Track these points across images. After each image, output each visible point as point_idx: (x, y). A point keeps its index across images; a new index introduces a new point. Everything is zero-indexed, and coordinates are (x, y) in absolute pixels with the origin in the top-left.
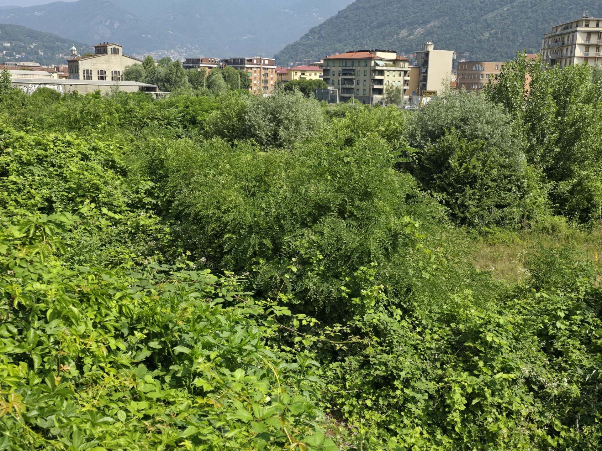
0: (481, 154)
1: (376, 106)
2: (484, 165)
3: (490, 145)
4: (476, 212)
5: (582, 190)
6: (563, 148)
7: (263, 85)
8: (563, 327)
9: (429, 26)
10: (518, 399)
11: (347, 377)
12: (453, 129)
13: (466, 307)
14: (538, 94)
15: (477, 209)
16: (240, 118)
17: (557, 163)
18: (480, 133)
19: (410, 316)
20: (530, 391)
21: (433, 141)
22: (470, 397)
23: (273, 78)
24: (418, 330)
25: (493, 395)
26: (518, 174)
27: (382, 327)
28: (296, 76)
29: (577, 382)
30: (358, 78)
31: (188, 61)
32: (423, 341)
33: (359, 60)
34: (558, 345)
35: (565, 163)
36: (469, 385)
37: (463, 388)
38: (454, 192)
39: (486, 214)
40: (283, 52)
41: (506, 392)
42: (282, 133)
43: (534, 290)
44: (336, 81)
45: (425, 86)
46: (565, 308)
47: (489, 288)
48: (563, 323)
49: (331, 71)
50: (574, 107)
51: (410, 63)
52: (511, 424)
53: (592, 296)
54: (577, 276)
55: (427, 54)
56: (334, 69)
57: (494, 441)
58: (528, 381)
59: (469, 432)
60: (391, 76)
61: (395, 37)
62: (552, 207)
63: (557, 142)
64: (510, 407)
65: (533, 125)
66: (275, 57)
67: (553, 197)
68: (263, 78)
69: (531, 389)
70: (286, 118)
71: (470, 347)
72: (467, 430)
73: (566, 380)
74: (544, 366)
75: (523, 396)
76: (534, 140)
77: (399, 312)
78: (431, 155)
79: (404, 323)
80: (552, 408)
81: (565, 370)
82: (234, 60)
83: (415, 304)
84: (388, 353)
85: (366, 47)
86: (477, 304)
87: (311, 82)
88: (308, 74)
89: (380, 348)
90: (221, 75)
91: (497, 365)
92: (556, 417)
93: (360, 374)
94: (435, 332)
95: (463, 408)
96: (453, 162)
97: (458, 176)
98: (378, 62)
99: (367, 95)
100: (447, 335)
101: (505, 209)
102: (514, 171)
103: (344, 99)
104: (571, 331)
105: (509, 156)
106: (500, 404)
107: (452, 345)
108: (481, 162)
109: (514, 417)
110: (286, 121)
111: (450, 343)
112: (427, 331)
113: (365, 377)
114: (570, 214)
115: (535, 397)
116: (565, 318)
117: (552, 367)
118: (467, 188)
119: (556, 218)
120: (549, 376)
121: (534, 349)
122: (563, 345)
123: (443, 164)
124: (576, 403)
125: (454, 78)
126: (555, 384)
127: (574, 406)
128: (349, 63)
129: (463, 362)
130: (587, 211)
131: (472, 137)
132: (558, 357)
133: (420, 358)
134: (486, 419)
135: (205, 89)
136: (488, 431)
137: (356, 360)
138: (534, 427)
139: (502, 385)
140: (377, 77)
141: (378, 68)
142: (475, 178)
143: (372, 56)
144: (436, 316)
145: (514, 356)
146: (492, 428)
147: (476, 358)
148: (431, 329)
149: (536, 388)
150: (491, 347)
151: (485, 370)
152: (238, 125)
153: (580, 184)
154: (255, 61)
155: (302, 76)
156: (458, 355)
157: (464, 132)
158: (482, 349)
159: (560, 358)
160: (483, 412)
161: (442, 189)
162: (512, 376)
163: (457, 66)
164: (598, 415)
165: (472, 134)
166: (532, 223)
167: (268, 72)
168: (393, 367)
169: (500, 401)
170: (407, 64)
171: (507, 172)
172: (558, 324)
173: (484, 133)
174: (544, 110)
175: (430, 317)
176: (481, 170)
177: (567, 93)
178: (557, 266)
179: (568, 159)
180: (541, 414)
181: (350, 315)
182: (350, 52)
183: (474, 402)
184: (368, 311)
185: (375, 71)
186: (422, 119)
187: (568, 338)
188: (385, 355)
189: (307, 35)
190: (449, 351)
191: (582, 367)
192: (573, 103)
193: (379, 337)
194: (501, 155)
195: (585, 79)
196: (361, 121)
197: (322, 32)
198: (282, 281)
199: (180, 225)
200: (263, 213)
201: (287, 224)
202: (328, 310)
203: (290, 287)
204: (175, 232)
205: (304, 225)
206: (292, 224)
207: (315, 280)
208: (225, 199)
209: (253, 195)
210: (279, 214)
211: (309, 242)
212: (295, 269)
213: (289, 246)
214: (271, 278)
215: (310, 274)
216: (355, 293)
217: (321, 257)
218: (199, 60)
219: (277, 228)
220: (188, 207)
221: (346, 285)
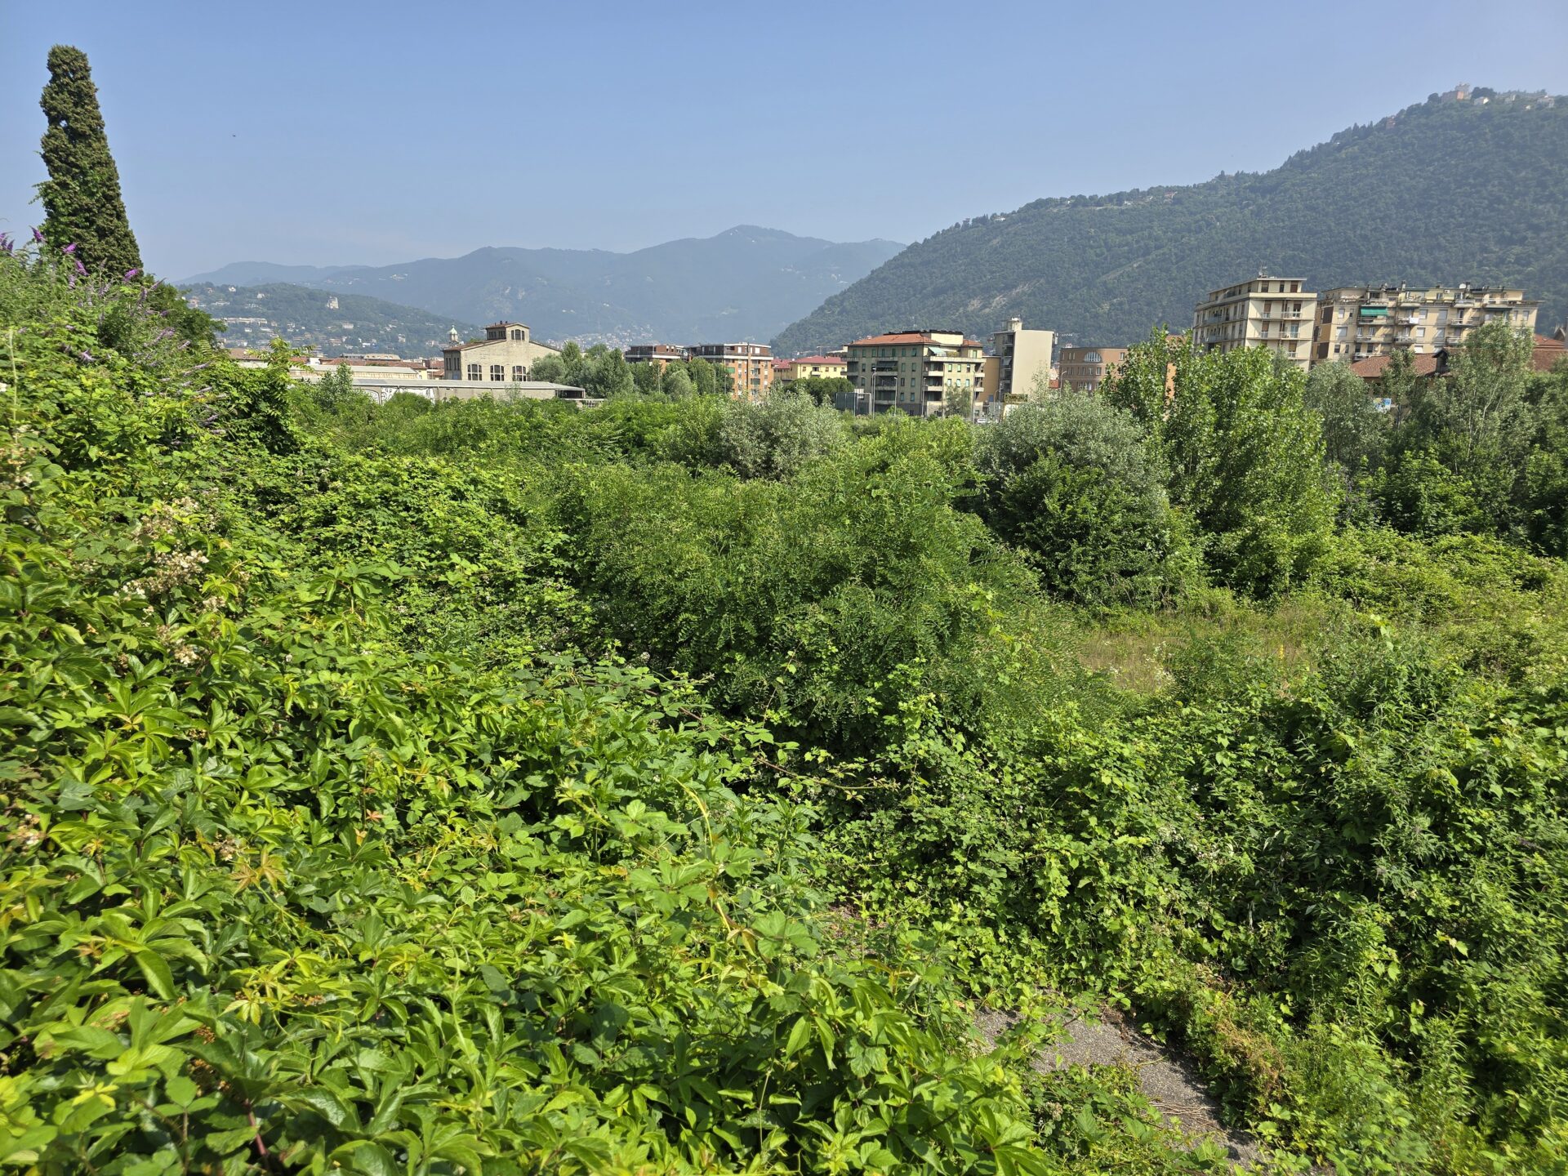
0: (1096, 489)
1: (931, 419)
2: (1100, 506)
3: (1110, 475)
4: (1088, 583)
5: (1259, 547)
6: (1227, 480)
7: (752, 386)
8: (1227, 762)
9: (1014, 292)
10: (1154, 879)
11: (876, 844)
12: (1051, 450)
13: (1070, 730)
14: (1186, 393)
15: (1089, 578)
16: (713, 435)
17: (1217, 504)
18: (1094, 456)
19: (979, 745)
20: (1173, 866)
21: (1020, 470)
22: (1074, 876)
23: (767, 374)
24: (992, 766)
25: (1112, 871)
26: (1155, 521)
27: (933, 762)
28: (804, 373)
29: (1250, 850)
30: (903, 375)
31: (634, 350)
32: (999, 785)
33: (904, 346)
34: (1218, 792)
35: (1230, 504)
36: (1074, 856)
37: (1064, 860)
38: (1053, 551)
39: (1104, 585)
40: (784, 335)
41: (1134, 867)
42: (779, 458)
43: (1180, 703)
44: (868, 380)
45: (1008, 387)
46: (1229, 731)
47: (1108, 699)
48: (1226, 756)
49: (860, 365)
50: (1245, 415)
51: (985, 352)
52: (1142, 919)
53: (1274, 712)
54: (1250, 681)
55: (1012, 336)
56: (864, 360)
57: (1114, 947)
58: (1170, 850)
59: (1075, 933)
60: (955, 371)
61: (961, 310)
62: (1210, 575)
63: (1217, 471)
64: (1140, 891)
65: (1180, 444)
66: (772, 343)
67: (1213, 558)
68: (752, 376)
69: (1175, 863)
70: (786, 436)
71: (1075, 794)
72: (1071, 929)
73: (1231, 847)
74: (1197, 826)
75: (1162, 873)
76: (1181, 467)
77: (961, 738)
78: (1016, 492)
79: (969, 756)
80: (1209, 894)
81: (1230, 831)
82: (707, 347)
83: (988, 725)
84: (942, 805)
85: (915, 327)
86: (1089, 726)
87: (828, 382)
88: (822, 369)
89: (929, 796)
90: (685, 372)
91: (1120, 823)
92: (1216, 908)
93: (896, 840)
94: (1019, 771)
95: (1064, 893)
96: (1051, 503)
97: (1059, 525)
98: (934, 350)
99: (917, 402)
100: (1039, 776)
101: (1135, 577)
102: (1150, 516)
103: (881, 409)
104: (1240, 768)
105: (1141, 492)
106: (1125, 887)
107: (1047, 792)
108: (1096, 502)
109: (1147, 907)
110: (785, 441)
111: (1044, 789)
112: (1007, 769)
113: (905, 845)
114: (1239, 586)
115: (1182, 876)
116: (1230, 748)
117: (1210, 827)
118: (1074, 544)
119: (1217, 591)
120: (1204, 840)
121: (1180, 797)
122: (1227, 791)
123: (1034, 506)
124: (1248, 885)
125: (1054, 375)
126: (1215, 854)
127: (1244, 889)
128: (889, 352)
129: (1065, 819)
130: (1267, 579)
131: (1080, 464)
132: (1218, 811)
133: (994, 813)
134: (1102, 911)
135: (660, 393)
136: (1104, 930)
137: (891, 817)
138: (1180, 924)
139: (1127, 856)
140: (932, 373)
141: (933, 359)
142: (1086, 527)
143: (925, 339)
144: (1020, 745)
145: (1147, 808)
146: (1112, 925)
147: (1085, 812)
148: (1013, 767)
149: (1182, 860)
150: (1109, 794)
151: (1099, 831)
152: (709, 446)
153: (1254, 537)
154: (740, 350)
155: (814, 373)
156: (1057, 808)
157: (1068, 454)
158: (1095, 797)
159: (1223, 813)
160: (1096, 899)
161: (1035, 547)
162: (1143, 840)
163: (1060, 356)
164: (1283, 903)
165: (1081, 458)
166: (1178, 599)
167: (760, 366)
168: (951, 827)
169: (1124, 882)
171: (1137, 518)
172: (1219, 758)
173: (1100, 456)
174: (1196, 420)
175: (1011, 747)
176: (1096, 515)
177: (1234, 392)
178: (1217, 664)
179: (1236, 497)
180: (1192, 902)
181: (881, 744)
182: (891, 334)
183: (1082, 883)
184: (911, 737)
185: (928, 363)
186: (1001, 435)
187: (1236, 779)
188: (937, 808)
189: (822, 309)
190: (1042, 800)
191: (1257, 826)
192: (1242, 408)
193: (928, 780)
194: (1128, 491)
195: (1261, 369)
196: (905, 439)
197: (846, 304)
198: (771, 689)
199: (608, 601)
200: (741, 579)
201: (779, 596)
202: (846, 736)
203: (784, 697)
204: (600, 612)
205: (808, 598)
206: (787, 596)
207: (824, 687)
208: (680, 558)
209: (726, 551)
210: (766, 581)
211: (815, 624)
212: (792, 669)
213: (782, 632)
214: (753, 684)
215: (816, 677)
216: (890, 707)
217: (835, 650)
218: (650, 348)
219: (763, 602)
220: (622, 571)
221: (875, 695)
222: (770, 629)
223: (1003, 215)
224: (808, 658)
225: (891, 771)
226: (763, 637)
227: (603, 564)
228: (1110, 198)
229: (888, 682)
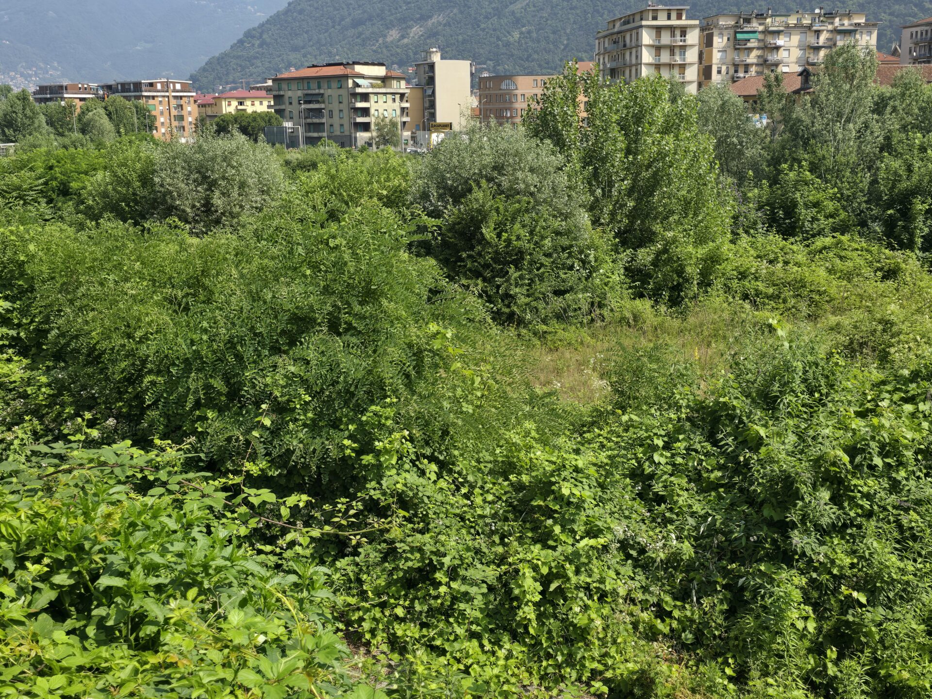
0: (527, 218)
1: (363, 150)
2: (531, 233)
3: (538, 203)
4: (526, 304)
5: (670, 259)
6: (639, 200)
7: (175, 123)
8: (663, 461)
9: (430, 23)
10: (612, 573)
11: (364, 577)
12: (483, 183)
13: (528, 448)
14: (598, 123)
15: (528, 300)
16: (145, 180)
17: (632, 223)
18: (522, 186)
19: (450, 472)
20: (626, 560)
21: (456, 202)
22: (545, 581)
23: (191, 113)
24: (464, 490)
25: (577, 572)
26: (581, 243)
27: (411, 494)
28: (229, 108)
29: (688, 537)
30: (330, 107)
31: (43, 89)
32: (471, 506)
33: (328, 78)
34: (658, 488)
35: (643, 222)
36: (544, 563)
37: (535, 568)
38: (493, 277)
39: (541, 305)
40: (204, 69)
41: (596, 566)
42: (218, 201)
43: (620, 412)
44: (295, 113)
45: (433, 115)
46: (663, 433)
47: (558, 416)
48: (662, 455)
49: (286, 97)
50: (650, 141)
51: (408, 82)
52: (606, 611)
53: (697, 411)
54: (675, 386)
55: (432, 66)
56: (290, 94)
57: (584, 639)
58: (624, 545)
59: (549, 632)
60: (381, 102)
61: (381, 40)
62: (630, 288)
63: (630, 192)
64: (602, 586)
65: (596, 169)
66: (192, 78)
67: (633, 273)
68: (174, 112)
69: (628, 556)
70: (224, 178)
71: (539, 506)
72: (546, 629)
73: (673, 536)
74: (643, 521)
75: (618, 567)
76: (599, 191)
77: (434, 467)
78: (454, 224)
79: (442, 484)
80: (658, 580)
81: (671, 521)
82: (123, 85)
83: (456, 453)
84: (422, 532)
85: (338, 59)
86: (544, 442)
87: (255, 116)
88: (248, 103)
89: (410, 526)
90: (102, 111)
91: (580, 528)
92: (664, 591)
93: (384, 570)
94: (488, 491)
95: (538, 598)
96: (488, 232)
97: (497, 252)
98: (357, 80)
99: (347, 133)
100: (506, 493)
101: (567, 296)
102: (575, 239)
103: (312, 141)
104: (674, 465)
105: (566, 217)
106: (588, 584)
107: (514, 507)
108: (528, 229)
109: (609, 600)
110: (222, 183)
111: (510, 505)
112: (477, 491)
113: (391, 574)
114: (656, 295)
115: (635, 567)
116: (664, 448)
117: (654, 520)
118: (512, 270)
119: (638, 302)
120: (651, 533)
121: (627, 497)
122: (665, 487)
123: (473, 235)
124: (690, 567)
125: (474, 102)
126: (660, 544)
127: (687, 572)
128: (314, 85)
129: (532, 530)
130: (678, 288)
131: (511, 194)
132: (659, 505)
133: (469, 533)
134: (571, 609)
135: (76, 135)
136: (575, 626)
137: (376, 550)
138: (636, 610)
139: (589, 557)
140: (360, 105)
141: (359, 90)
142: (521, 253)
143: (348, 71)
144: (487, 467)
145: (602, 511)
146: (581, 620)
147: (550, 522)
148: (482, 488)
149: (634, 553)
150: (569, 503)
151: (563, 537)
152: (142, 192)
153: (665, 251)
154: (159, 86)
155: (240, 107)
156: (524, 521)
157: (499, 185)
158: (557, 507)
159: (663, 506)
160: (565, 600)
161: (477, 274)
162: (602, 540)
163: (478, 84)
164: (720, 580)
165: (511, 188)
166: (606, 312)
167: (182, 102)
168: (432, 552)
169: (588, 580)
170: (403, 83)
171: (565, 241)
172: (657, 458)
173: (527, 186)
174: (608, 147)
175: (479, 470)
176: (529, 242)
177: (638, 119)
178: (647, 374)
179: (647, 216)
180: (645, 589)
181: (360, 483)
182: (314, 66)
183: (553, 587)
184: (388, 473)
185: (354, 95)
186: (436, 170)
187: (671, 475)
188: (419, 536)
189: (241, 42)
190: (511, 516)
191: (693, 514)
193: (406, 509)
194: (554, 216)
195: (660, 98)
196: (344, 176)
197: (265, 36)
198: (248, 443)
199: (63, 369)
200: (205, 337)
201: (248, 352)
202: (325, 479)
203: (261, 450)
204: (56, 380)
205: (276, 350)
206: (256, 350)
207: (301, 435)
208: (139, 320)
209: (187, 309)
210: (232, 337)
211: (286, 376)
212: (267, 422)
213: (254, 386)
214: (229, 440)
215: (291, 426)
216: (366, 447)
217: (308, 398)
218: (61, 87)
219: (231, 359)
220: (76, 337)
221: (349, 438)
222: (241, 384)
224: (281, 409)
225: (374, 507)
226: (234, 392)
227: (55, 332)
229: (361, 424)
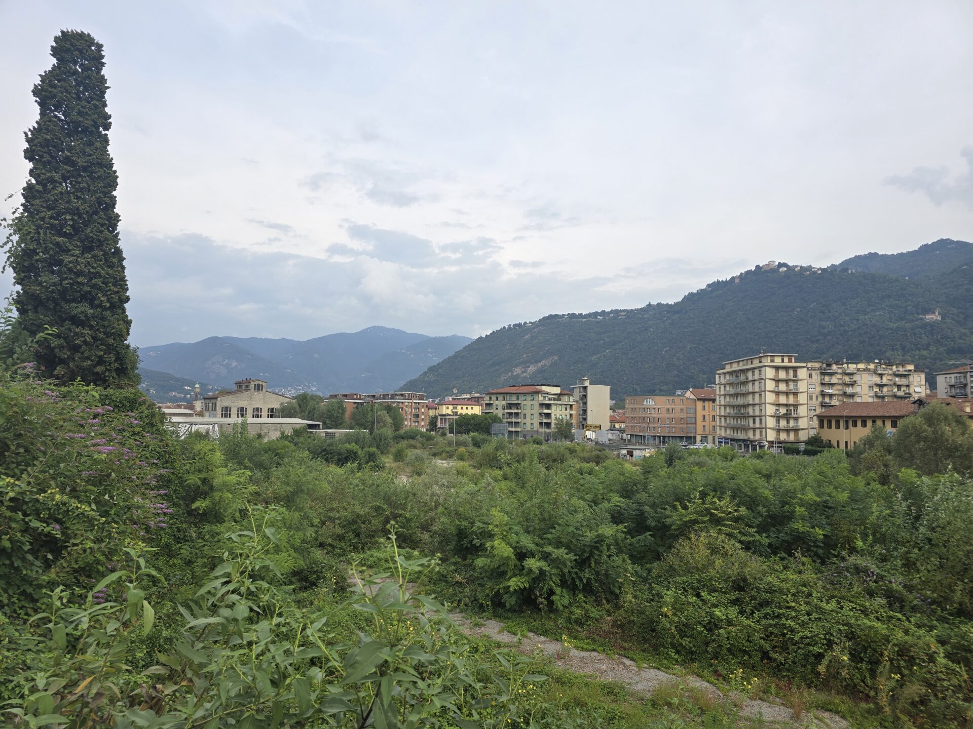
30: (525, 412)
33: (525, 393)
55: (585, 389)
56: (497, 402)
99: (536, 429)
128: (514, 397)
140: (545, 411)
141: (545, 402)
143: (539, 390)
170: (571, 398)
185: (542, 405)
223: (530, 323)
228: (589, 315)
